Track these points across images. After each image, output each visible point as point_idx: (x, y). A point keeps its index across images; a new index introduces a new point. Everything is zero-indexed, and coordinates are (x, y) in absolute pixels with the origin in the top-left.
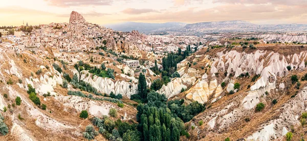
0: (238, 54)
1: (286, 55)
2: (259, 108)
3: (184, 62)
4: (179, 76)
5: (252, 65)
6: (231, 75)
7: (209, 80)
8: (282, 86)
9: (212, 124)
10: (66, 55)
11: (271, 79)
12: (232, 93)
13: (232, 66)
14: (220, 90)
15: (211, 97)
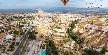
0: (90, 25)
1: (98, 26)
2: (91, 34)
3: (77, 24)
4: (76, 28)
5: (92, 27)
6: (88, 28)
7: (83, 29)
8: (96, 31)
9: (83, 36)
10: (46, 24)
11: (94, 30)
12: (87, 31)
13: (88, 27)
14: (85, 31)
15: (84, 32)
